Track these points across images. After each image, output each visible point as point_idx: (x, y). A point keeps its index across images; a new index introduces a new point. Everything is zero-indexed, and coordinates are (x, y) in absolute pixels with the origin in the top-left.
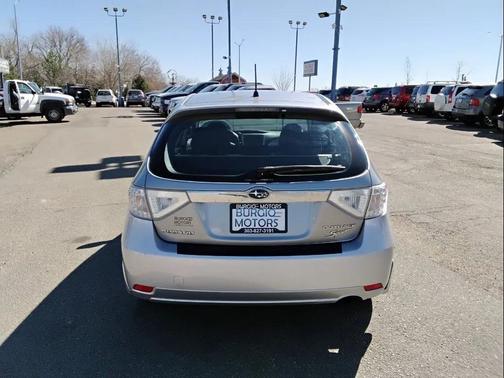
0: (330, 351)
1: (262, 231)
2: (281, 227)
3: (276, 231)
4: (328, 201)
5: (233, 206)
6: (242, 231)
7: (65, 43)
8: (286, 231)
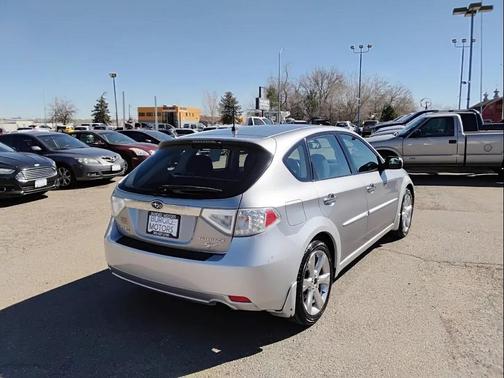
0: (214, 350)
1: (163, 234)
2: (175, 235)
3: (171, 236)
4: (200, 216)
5: (150, 213)
6: (152, 233)
7: (326, 81)
8: (177, 237)
